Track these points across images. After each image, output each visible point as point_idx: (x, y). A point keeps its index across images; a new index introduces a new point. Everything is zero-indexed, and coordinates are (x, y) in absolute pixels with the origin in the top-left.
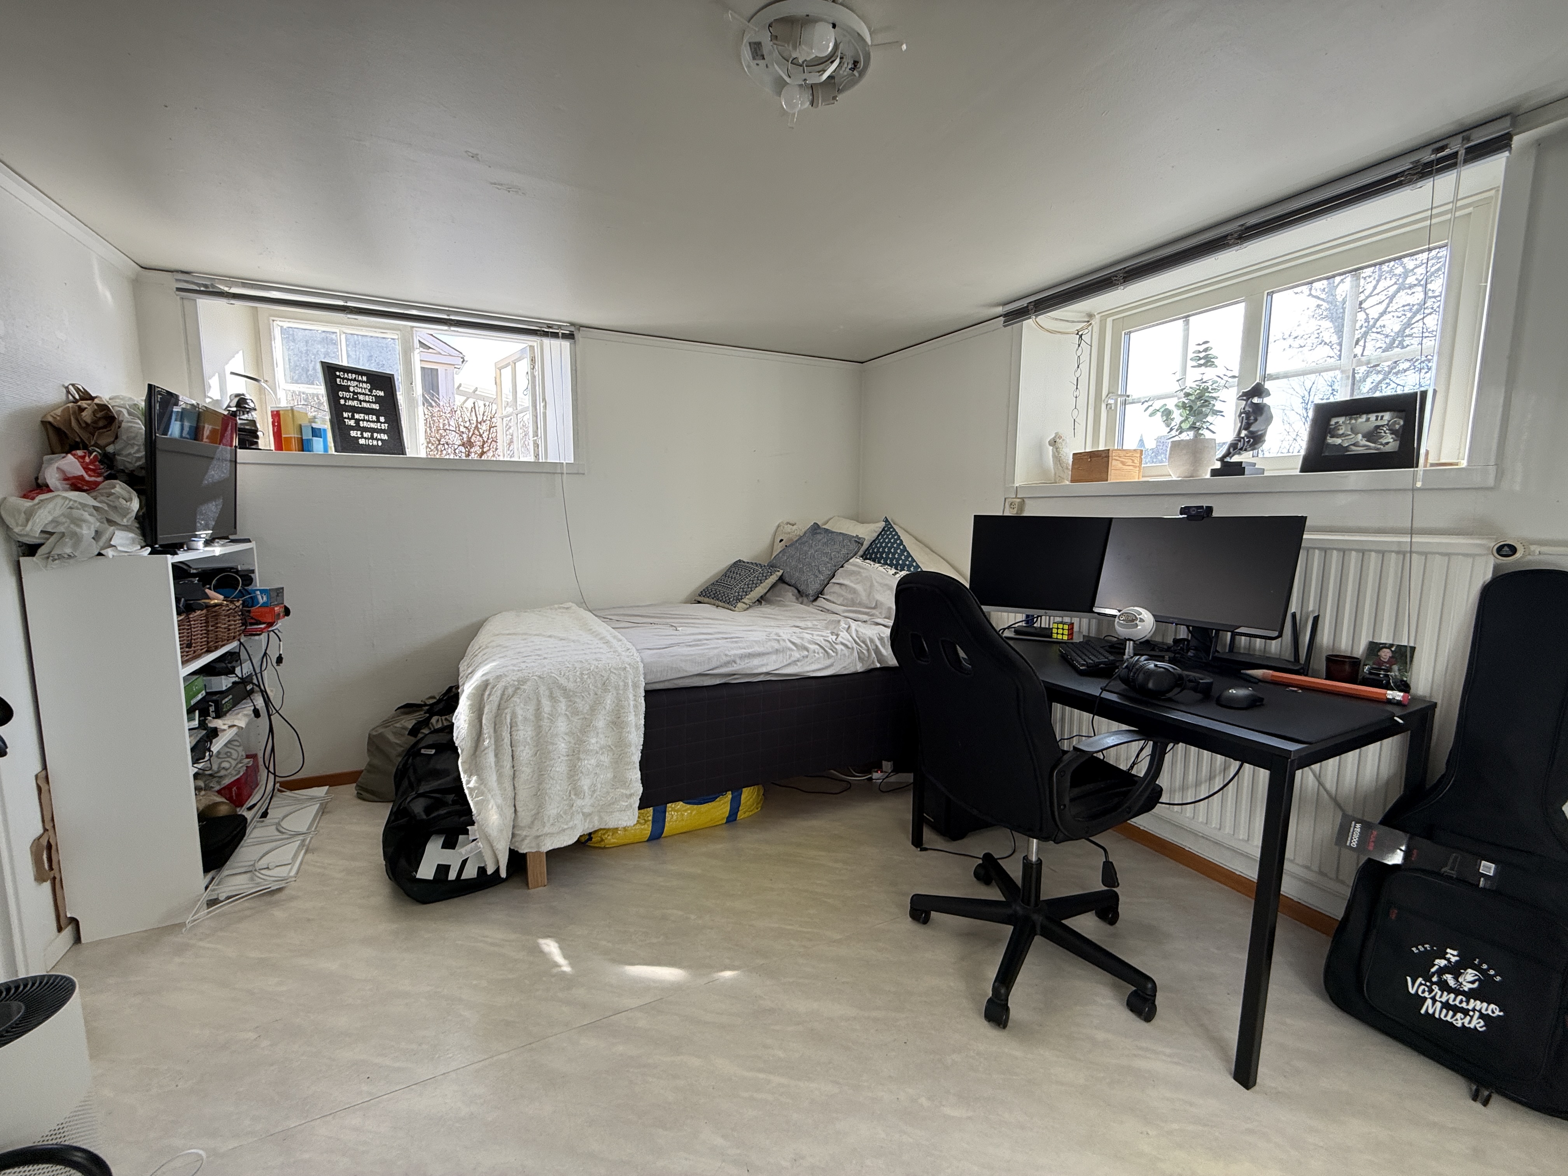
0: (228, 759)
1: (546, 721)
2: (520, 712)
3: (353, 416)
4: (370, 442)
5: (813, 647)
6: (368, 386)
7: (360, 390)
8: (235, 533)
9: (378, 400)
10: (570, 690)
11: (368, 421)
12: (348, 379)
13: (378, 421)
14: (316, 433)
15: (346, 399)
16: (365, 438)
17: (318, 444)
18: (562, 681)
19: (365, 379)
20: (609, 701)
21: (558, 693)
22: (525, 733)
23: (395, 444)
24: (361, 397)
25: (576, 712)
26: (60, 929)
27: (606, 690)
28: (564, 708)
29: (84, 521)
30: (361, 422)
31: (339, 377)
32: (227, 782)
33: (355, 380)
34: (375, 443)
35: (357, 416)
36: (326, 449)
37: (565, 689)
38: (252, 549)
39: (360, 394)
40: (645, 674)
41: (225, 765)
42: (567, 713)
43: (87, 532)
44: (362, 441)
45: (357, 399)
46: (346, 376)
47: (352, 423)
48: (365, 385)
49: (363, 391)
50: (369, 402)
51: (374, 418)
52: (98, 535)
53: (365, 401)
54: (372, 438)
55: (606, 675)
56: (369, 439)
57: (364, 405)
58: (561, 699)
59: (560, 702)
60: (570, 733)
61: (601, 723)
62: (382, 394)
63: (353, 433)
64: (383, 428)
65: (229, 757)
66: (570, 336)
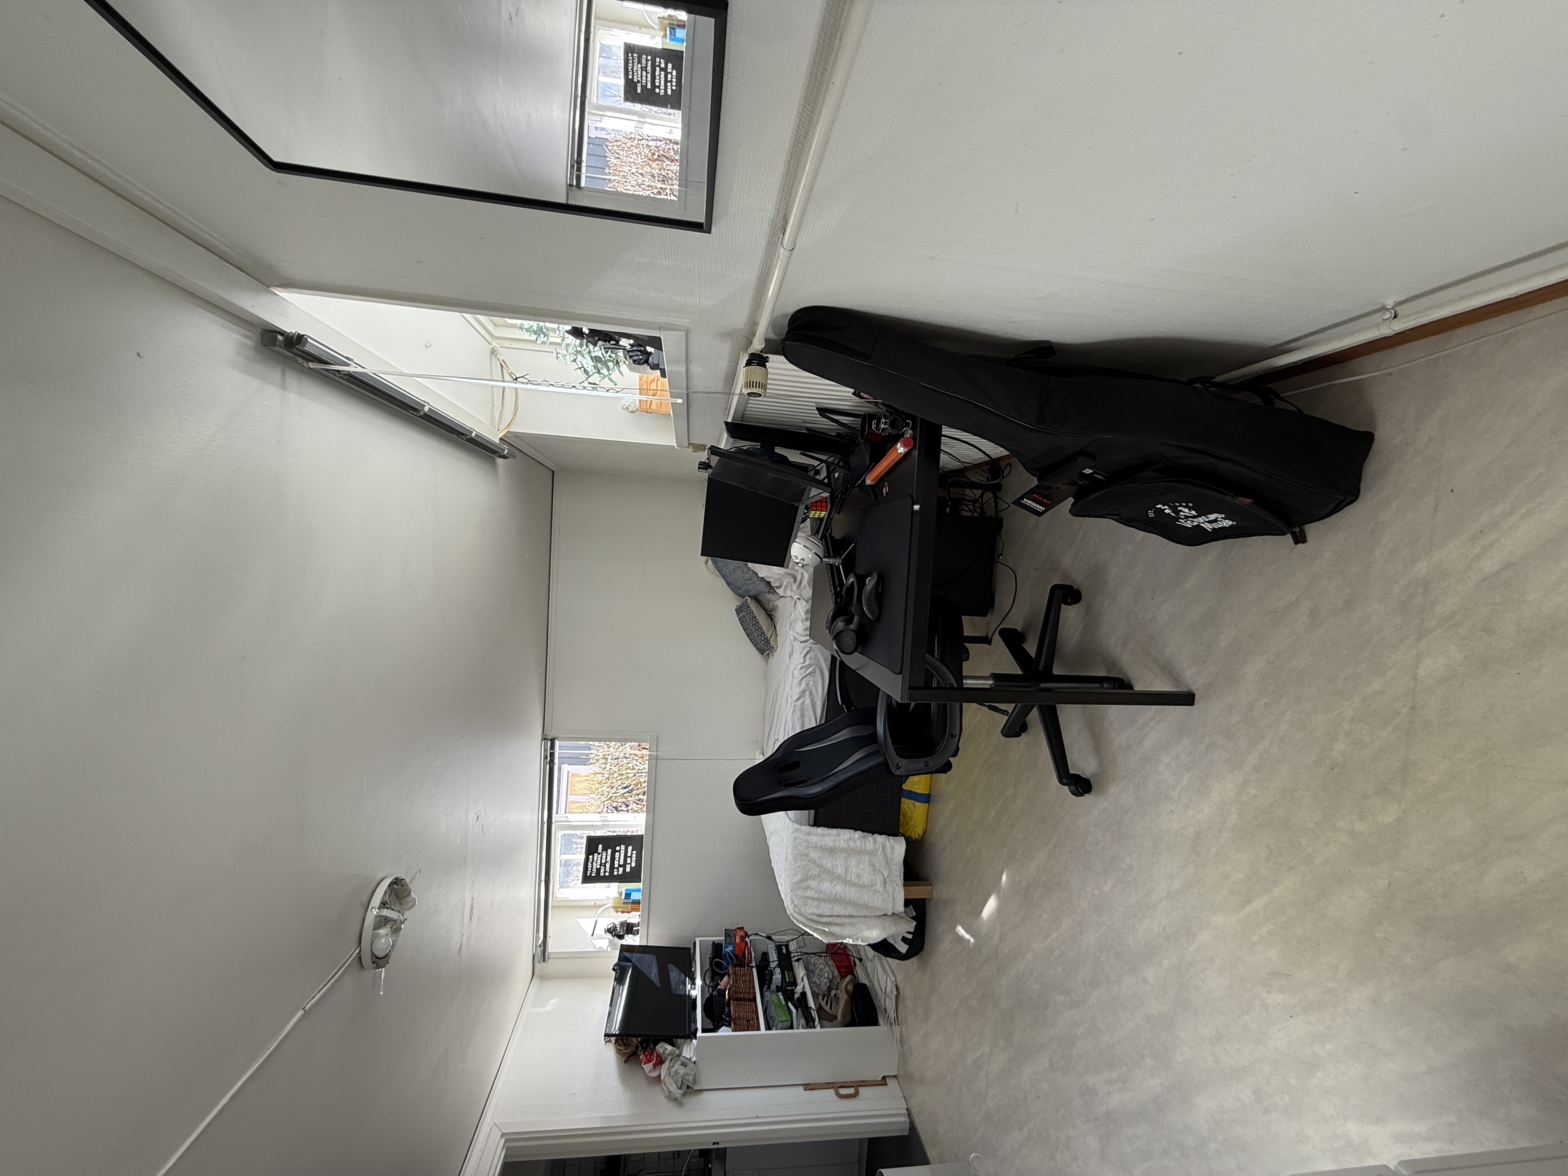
0: (824, 971)
1: (820, 896)
2: (811, 911)
3: (616, 868)
4: (634, 859)
6: (596, 855)
7: (599, 861)
8: (690, 948)
9: (605, 849)
10: (803, 877)
11: (619, 858)
12: (592, 868)
13: (619, 851)
14: (628, 895)
15: (605, 872)
16: (631, 862)
17: (635, 896)
18: (796, 879)
19: (591, 857)
21: (804, 885)
22: (825, 909)
23: (635, 841)
24: (604, 861)
26: (886, 1084)
28: (814, 882)
29: (676, 1071)
30: (620, 863)
31: (591, 874)
32: (836, 973)
33: (592, 863)
34: (634, 856)
35: (616, 866)
36: (639, 890)
38: (700, 941)
39: (601, 861)
40: (801, 824)
41: (826, 975)
42: (818, 881)
43: (682, 1070)
44: (633, 865)
45: (605, 864)
46: (589, 869)
47: (621, 869)
48: (595, 857)
49: (599, 859)
50: (606, 856)
51: (617, 854)
52: (684, 1065)
53: (606, 858)
54: (631, 857)
55: (796, 852)
56: (631, 860)
57: (609, 859)
58: (808, 883)
59: (809, 885)
60: (832, 882)
62: (600, 846)
63: (628, 870)
64: (624, 848)
65: (822, 970)
66: (552, 741)
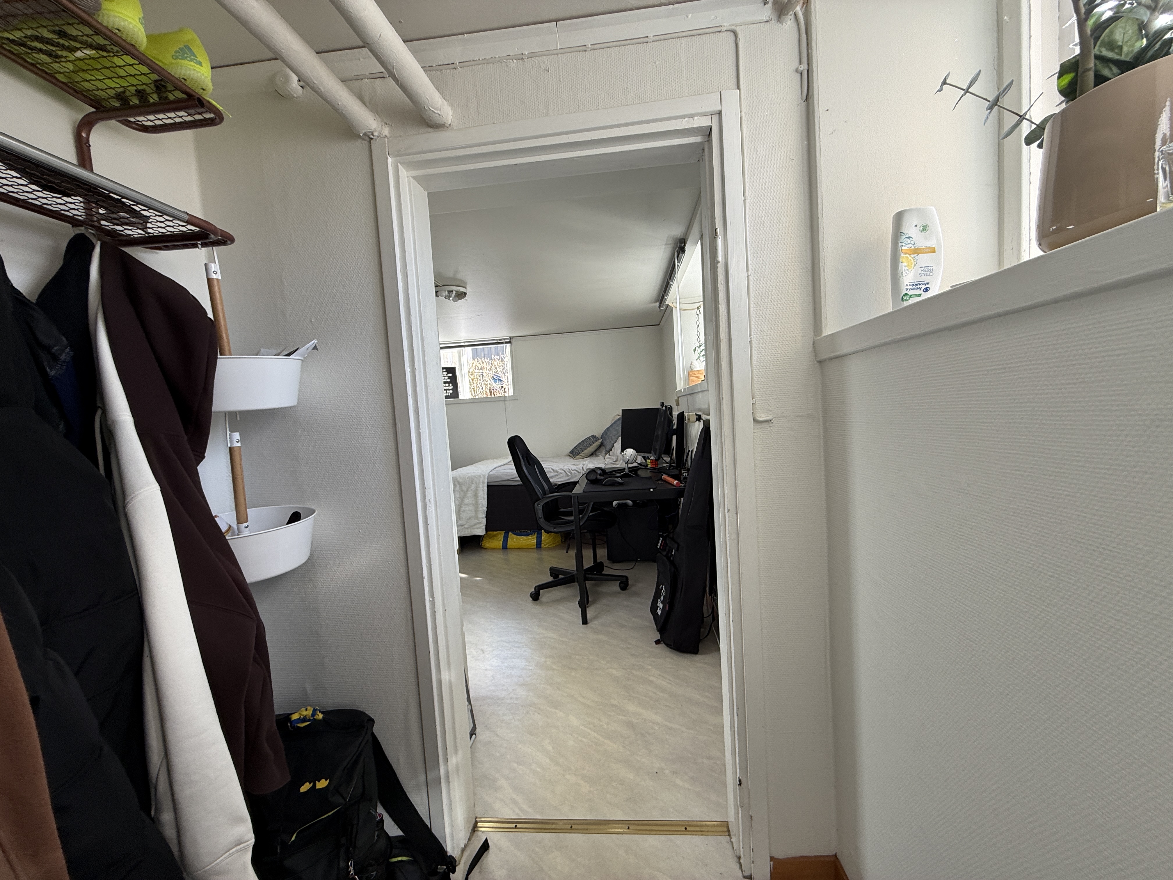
5: (560, 471)
6: (446, 373)
9: (449, 377)
10: (461, 483)
20: (473, 487)
23: (456, 394)
25: (462, 491)
27: (472, 483)
28: (458, 489)
37: (458, 482)
40: (488, 479)
51: (448, 385)
55: (473, 478)
58: (458, 485)
60: (460, 498)
61: (470, 494)
62: (451, 375)
64: (451, 388)
66: (510, 342)
